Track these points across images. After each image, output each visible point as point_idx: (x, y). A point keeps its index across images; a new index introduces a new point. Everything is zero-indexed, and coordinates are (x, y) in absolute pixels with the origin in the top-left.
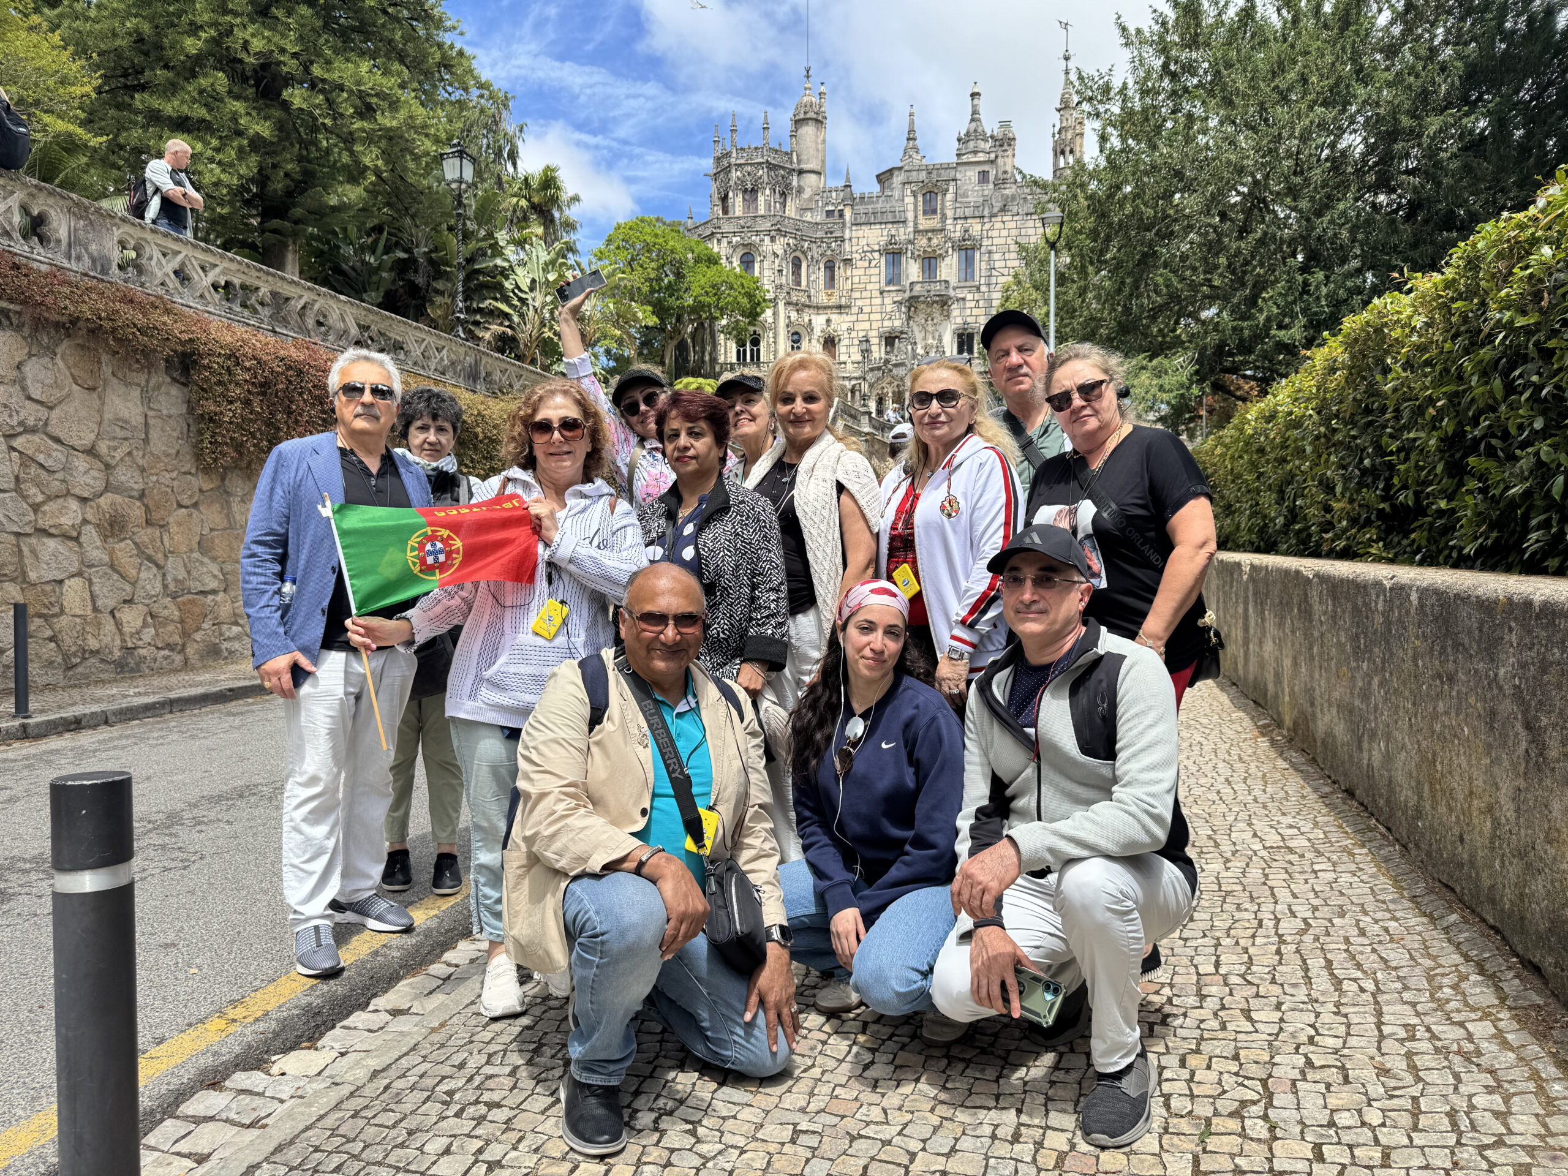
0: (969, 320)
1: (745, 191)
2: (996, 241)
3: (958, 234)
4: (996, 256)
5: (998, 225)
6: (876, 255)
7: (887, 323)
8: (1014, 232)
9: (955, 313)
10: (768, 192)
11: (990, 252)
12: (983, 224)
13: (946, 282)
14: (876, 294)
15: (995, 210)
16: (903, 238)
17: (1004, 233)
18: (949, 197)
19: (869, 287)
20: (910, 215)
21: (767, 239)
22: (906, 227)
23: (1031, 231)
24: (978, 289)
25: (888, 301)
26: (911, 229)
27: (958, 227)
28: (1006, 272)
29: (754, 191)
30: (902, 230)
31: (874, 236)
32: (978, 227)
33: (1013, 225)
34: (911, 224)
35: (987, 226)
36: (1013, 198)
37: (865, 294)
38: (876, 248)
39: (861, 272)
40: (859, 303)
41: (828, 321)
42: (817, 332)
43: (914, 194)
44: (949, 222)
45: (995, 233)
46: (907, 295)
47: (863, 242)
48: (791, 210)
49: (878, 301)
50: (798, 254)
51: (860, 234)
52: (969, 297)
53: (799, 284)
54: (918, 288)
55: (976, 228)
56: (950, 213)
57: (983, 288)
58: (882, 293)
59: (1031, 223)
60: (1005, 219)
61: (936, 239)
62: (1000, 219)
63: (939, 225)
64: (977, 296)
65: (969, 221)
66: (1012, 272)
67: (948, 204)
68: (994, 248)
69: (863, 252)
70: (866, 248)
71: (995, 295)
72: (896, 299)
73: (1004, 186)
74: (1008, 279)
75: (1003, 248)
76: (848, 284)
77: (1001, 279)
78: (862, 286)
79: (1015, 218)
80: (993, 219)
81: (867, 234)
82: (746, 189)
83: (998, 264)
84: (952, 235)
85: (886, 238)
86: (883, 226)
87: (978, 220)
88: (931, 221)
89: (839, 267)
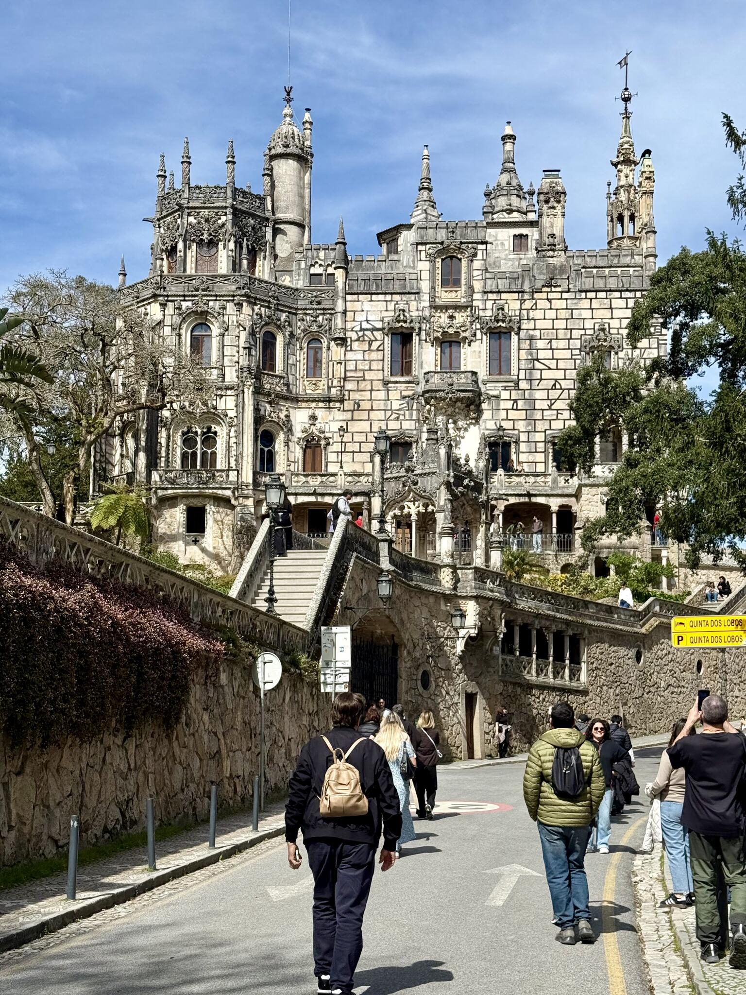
0: (506, 424)
1: (200, 243)
2: (540, 324)
3: (489, 313)
4: (540, 344)
5: (543, 304)
6: (378, 335)
7: (393, 425)
8: (563, 314)
9: (487, 415)
10: (232, 245)
12: (522, 301)
13: (474, 373)
14: (378, 385)
15: (539, 284)
16: (415, 314)
17: (551, 314)
18: (477, 264)
19: (369, 375)
20: (425, 286)
21: (230, 306)
22: (419, 301)
23: (587, 314)
24: (517, 386)
25: (394, 395)
26: (427, 304)
27: (489, 304)
28: (553, 364)
29: (212, 243)
30: (414, 304)
31: (377, 310)
32: (516, 305)
33: (562, 304)
34: (426, 297)
35: (528, 304)
36: (562, 269)
37: (362, 385)
38: (379, 325)
39: (359, 356)
40: (355, 396)
41: (313, 418)
42: (298, 432)
43: (431, 259)
44: (476, 296)
45: (538, 314)
46: (420, 389)
47: (360, 317)
48: (263, 269)
49: (382, 395)
50: (271, 328)
51: (357, 306)
52: (505, 395)
53: (273, 367)
54: (435, 380)
55: (512, 305)
56: (478, 286)
57: (523, 385)
58: (386, 383)
59: (586, 304)
60: (551, 296)
61: (461, 318)
62: (544, 295)
63: (464, 300)
64: (515, 395)
65: (504, 296)
66: (562, 364)
67: (476, 273)
68: (537, 333)
69: (361, 330)
70: (365, 325)
71: (538, 395)
72: (405, 393)
73: (551, 253)
74: (560, 374)
75: (552, 334)
76: (339, 371)
77: (546, 374)
78: (360, 374)
79: (565, 295)
80: (536, 296)
81: (367, 306)
82: (202, 240)
83: (542, 354)
84: (482, 313)
85: (392, 314)
86: (388, 297)
87: (516, 296)
88: (453, 294)
89: (329, 348)
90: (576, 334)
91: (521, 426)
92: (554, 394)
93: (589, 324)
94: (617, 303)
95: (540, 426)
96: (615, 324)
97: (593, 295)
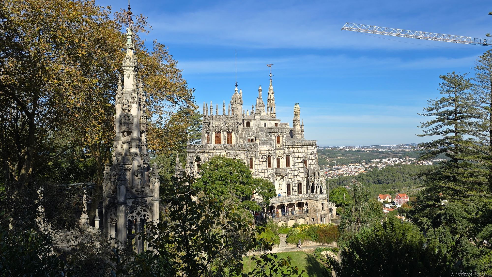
0: (290, 180)
2: (296, 154)
3: (286, 151)
4: (296, 159)
5: (296, 149)
6: (265, 157)
8: (300, 151)
9: (286, 177)
11: (294, 158)
12: (292, 148)
14: (266, 171)
15: (296, 143)
16: (273, 151)
17: (297, 151)
18: (284, 138)
19: (264, 168)
20: (274, 144)
22: (273, 148)
23: (303, 151)
24: (292, 170)
25: (269, 173)
26: (275, 149)
27: (286, 148)
28: (298, 164)
30: (272, 149)
31: (264, 150)
32: (291, 149)
33: (299, 149)
34: (275, 147)
35: (293, 149)
36: (299, 140)
37: (263, 171)
38: (265, 154)
39: (261, 163)
40: (261, 174)
43: (275, 137)
44: (284, 147)
45: (295, 151)
46: (274, 171)
47: (262, 152)
49: (266, 174)
51: (261, 149)
52: (290, 172)
56: (284, 144)
57: (293, 169)
58: (267, 170)
59: (303, 149)
60: (298, 147)
61: (282, 152)
62: (296, 147)
63: (281, 147)
64: (292, 172)
65: (289, 147)
66: (300, 164)
67: (284, 141)
68: (295, 156)
69: (262, 156)
70: (263, 155)
71: (296, 172)
72: (271, 173)
73: (297, 136)
74: (299, 166)
75: (297, 156)
76: (258, 167)
77: (297, 166)
78: (262, 168)
79: (300, 147)
80: (295, 146)
81: (263, 149)
82: (229, 132)
83: (296, 161)
84: (285, 151)
85: (268, 151)
86: (267, 147)
87: (291, 147)
88: (279, 146)
89: (255, 161)
90: (302, 156)
91: (293, 180)
92: (298, 171)
93: (304, 154)
94: (309, 148)
95: (296, 180)
96: (308, 154)
97: (304, 146)
